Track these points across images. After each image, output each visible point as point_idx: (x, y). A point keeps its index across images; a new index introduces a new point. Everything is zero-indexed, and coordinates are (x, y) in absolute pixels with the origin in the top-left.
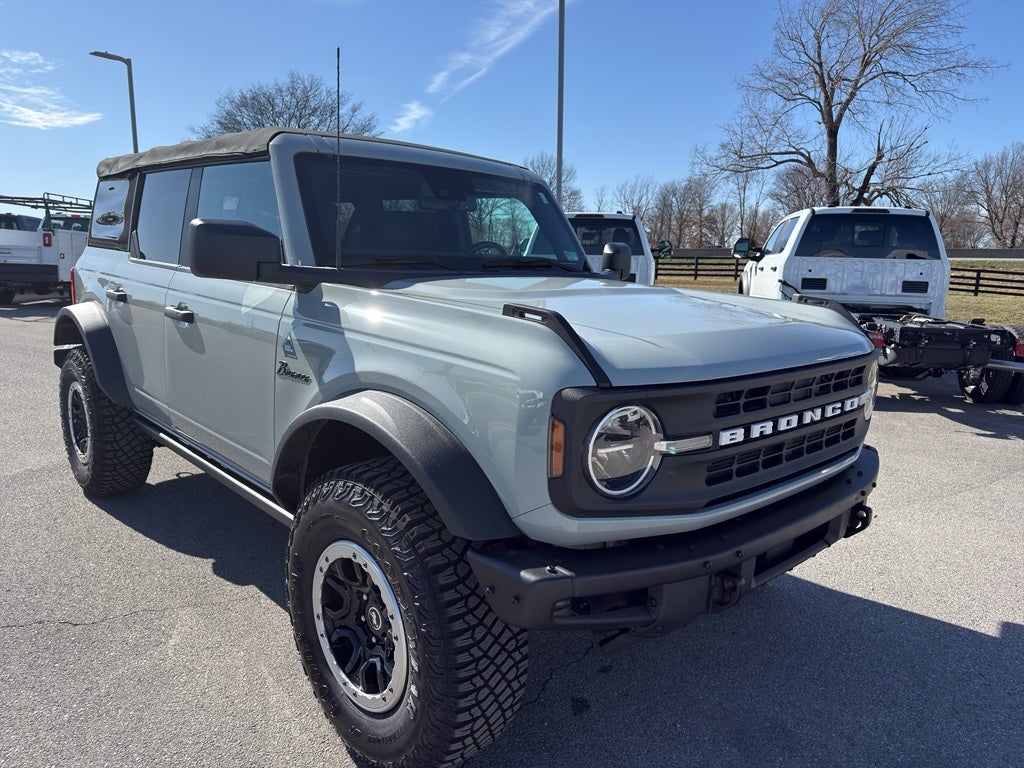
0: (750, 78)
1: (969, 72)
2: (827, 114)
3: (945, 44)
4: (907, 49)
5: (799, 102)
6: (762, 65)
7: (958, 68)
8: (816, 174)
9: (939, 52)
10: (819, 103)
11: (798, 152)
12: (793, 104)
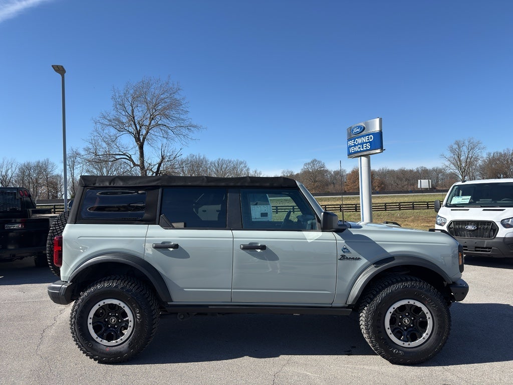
0: (99, 119)
1: (192, 129)
2: (138, 140)
3: (182, 117)
4: (167, 117)
5: (124, 132)
6: (104, 114)
7: (189, 127)
8: (135, 165)
9: (179, 119)
10: (133, 134)
11: (124, 155)
12: (122, 133)
